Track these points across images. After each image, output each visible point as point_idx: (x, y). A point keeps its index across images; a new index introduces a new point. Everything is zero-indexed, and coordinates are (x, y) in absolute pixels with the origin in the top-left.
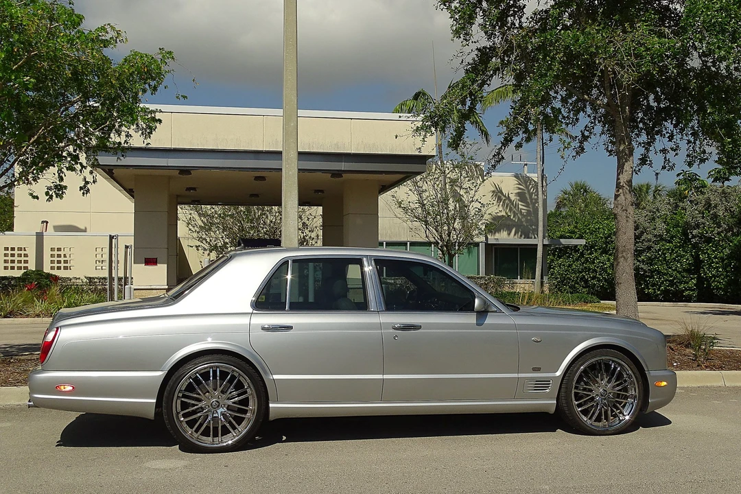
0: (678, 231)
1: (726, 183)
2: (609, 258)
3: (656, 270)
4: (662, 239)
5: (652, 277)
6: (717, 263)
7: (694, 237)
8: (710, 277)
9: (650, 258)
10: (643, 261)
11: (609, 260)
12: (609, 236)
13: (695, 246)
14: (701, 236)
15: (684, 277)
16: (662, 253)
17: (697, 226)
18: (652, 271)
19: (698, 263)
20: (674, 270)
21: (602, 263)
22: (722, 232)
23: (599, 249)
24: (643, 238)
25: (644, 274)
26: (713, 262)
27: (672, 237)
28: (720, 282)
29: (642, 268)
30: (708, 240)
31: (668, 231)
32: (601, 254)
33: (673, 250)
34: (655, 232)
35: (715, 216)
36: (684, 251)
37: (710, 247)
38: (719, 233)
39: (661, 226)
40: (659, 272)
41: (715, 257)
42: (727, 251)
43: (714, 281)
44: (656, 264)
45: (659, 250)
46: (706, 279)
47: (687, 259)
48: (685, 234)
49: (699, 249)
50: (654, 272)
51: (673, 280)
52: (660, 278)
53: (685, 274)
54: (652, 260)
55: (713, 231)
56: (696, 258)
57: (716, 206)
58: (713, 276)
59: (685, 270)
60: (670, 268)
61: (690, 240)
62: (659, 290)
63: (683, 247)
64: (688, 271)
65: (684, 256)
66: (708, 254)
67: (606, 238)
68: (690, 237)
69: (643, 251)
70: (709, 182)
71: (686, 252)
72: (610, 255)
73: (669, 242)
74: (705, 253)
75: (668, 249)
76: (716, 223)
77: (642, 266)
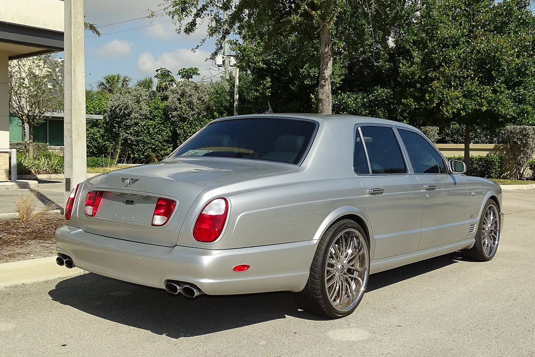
0: (159, 112)
1: (191, 80)
2: (99, 130)
3: (141, 140)
5: (137, 145)
7: (173, 117)
9: (136, 131)
10: (131, 133)
13: (173, 123)
14: (179, 116)
15: (164, 146)
16: (147, 128)
17: (176, 109)
18: (138, 141)
19: (175, 136)
20: (157, 141)
21: (93, 134)
22: (195, 114)
24: (132, 116)
25: (131, 143)
27: (154, 117)
29: (129, 139)
30: (183, 120)
31: (151, 112)
33: (155, 126)
34: (141, 112)
35: (190, 103)
36: (164, 127)
37: (185, 124)
38: (192, 115)
39: (146, 110)
40: (144, 142)
44: (141, 136)
45: (145, 125)
47: (167, 133)
48: (166, 114)
49: (177, 126)
50: (140, 141)
51: (155, 148)
52: (144, 146)
53: (165, 144)
54: (139, 133)
55: (188, 113)
56: (174, 132)
57: (190, 96)
59: (165, 141)
60: (154, 139)
61: (169, 119)
62: (143, 155)
63: (163, 124)
64: (167, 141)
65: (164, 130)
66: (184, 130)
68: (170, 117)
69: (132, 126)
70: (178, 78)
71: (166, 128)
72: (100, 128)
73: (151, 120)
74: (181, 129)
75: (152, 125)
76: (191, 108)
77: (130, 137)
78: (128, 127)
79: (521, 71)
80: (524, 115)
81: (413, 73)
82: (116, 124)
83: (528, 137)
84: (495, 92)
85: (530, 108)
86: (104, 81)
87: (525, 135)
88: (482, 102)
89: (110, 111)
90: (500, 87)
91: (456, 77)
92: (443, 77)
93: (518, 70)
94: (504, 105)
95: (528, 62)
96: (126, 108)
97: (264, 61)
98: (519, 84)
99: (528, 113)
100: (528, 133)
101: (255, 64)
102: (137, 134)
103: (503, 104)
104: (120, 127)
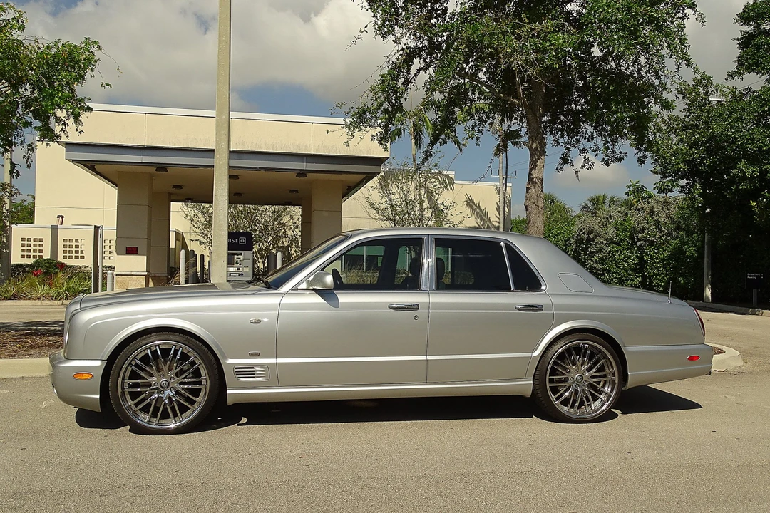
0: (626, 235)
1: (669, 194)
3: (607, 269)
4: (613, 242)
5: (603, 275)
6: (658, 263)
7: (639, 240)
8: (653, 276)
9: (602, 259)
10: (596, 261)
12: (569, 239)
13: (640, 248)
14: (645, 240)
15: (630, 275)
16: (613, 254)
17: (643, 231)
18: (603, 270)
19: (642, 263)
20: (622, 269)
22: (663, 236)
24: (596, 241)
26: (655, 263)
27: (621, 241)
28: (660, 280)
29: (595, 268)
30: (652, 243)
31: (618, 235)
33: (621, 252)
34: (607, 236)
35: (658, 222)
36: (630, 253)
37: (653, 249)
38: (660, 237)
39: (611, 231)
40: (609, 271)
41: (657, 258)
42: (667, 253)
43: (655, 279)
44: (607, 264)
45: (610, 251)
46: (649, 277)
47: (633, 260)
48: (632, 238)
49: (644, 252)
51: (621, 278)
52: (609, 276)
53: (631, 273)
54: (604, 260)
55: (655, 235)
56: (641, 258)
57: (658, 214)
58: (655, 274)
59: (631, 269)
60: (619, 267)
61: (636, 244)
63: (630, 249)
64: (634, 270)
65: (631, 257)
66: (651, 256)
67: (566, 241)
68: (636, 240)
69: (597, 252)
70: (654, 193)
71: (633, 254)
73: (619, 245)
74: (648, 255)
75: (617, 251)
76: (659, 229)
77: (595, 265)
78: (593, 254)
82: (581, 250)
89: (577, 237)
96: (591, 232)
102: (602, 261)
104: (586, 254)
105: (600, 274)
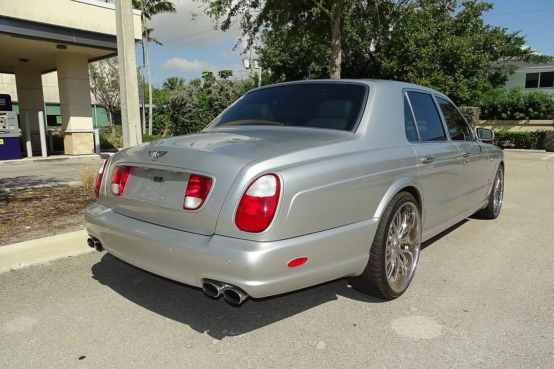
0: (206, 102)
1: (227, 79)
4: (197, 106)
5: (191, 126)
7: (216, 105)
9: (190, 116)
10: (187, 118)
11: (164, 117)
13: (216, 110)
14: (220, 104)
16: (198, 114)
17: (217, 100)
18: (191, 123)
20: (205, 123)
23: (158, 111)
24: (186, 105)
25: (187, 124)
27: (202, 106)
31: (200, 102)
32: (159, 114)
33: (203, 112)
34: (193, 103)
35: (227, 95)
39: (196, 100)
40: (196, 124)
44: (194, 119)
45: (196, 112)
48: (210, 104)
50: (193, 123)
52: (196, 127)
54: (192, 117)
55: (226, 103)
57: (227, 90)
60: (202, 121)
61: (213, 107)
63: (209, 110)
65: (210, 115)
68: (214, 105)
69: (187, 112)
70: (218, 78)
72: (165, 115)
73: (200, 108)
75: (201, 112)
76: (227, 99)
77: (186, 120)
78: (185, 114)
79: (475, 64)
80: (475, 98)
81: (392, 68)
82: (176, 111)
83: (473, 115)
84: (455, 80)
85: (480, 93)
86: (167, 82)
87: (471, 114)
88: (446, 88)
89: (172, 103)
90: (459, 77)
91: (426, 69)
92: (416, 69)
93: (474, 63)
94: (462, 91)
95: (481, 57)
96: (183, 100)
97: (281, 61)
98: (473, 74)
99: (478, 96)
100: (472, 112)
101: (274, 63)
102: (191, 118)
103: (461, 89)
104: (179, 113)
105: (189, 126)
